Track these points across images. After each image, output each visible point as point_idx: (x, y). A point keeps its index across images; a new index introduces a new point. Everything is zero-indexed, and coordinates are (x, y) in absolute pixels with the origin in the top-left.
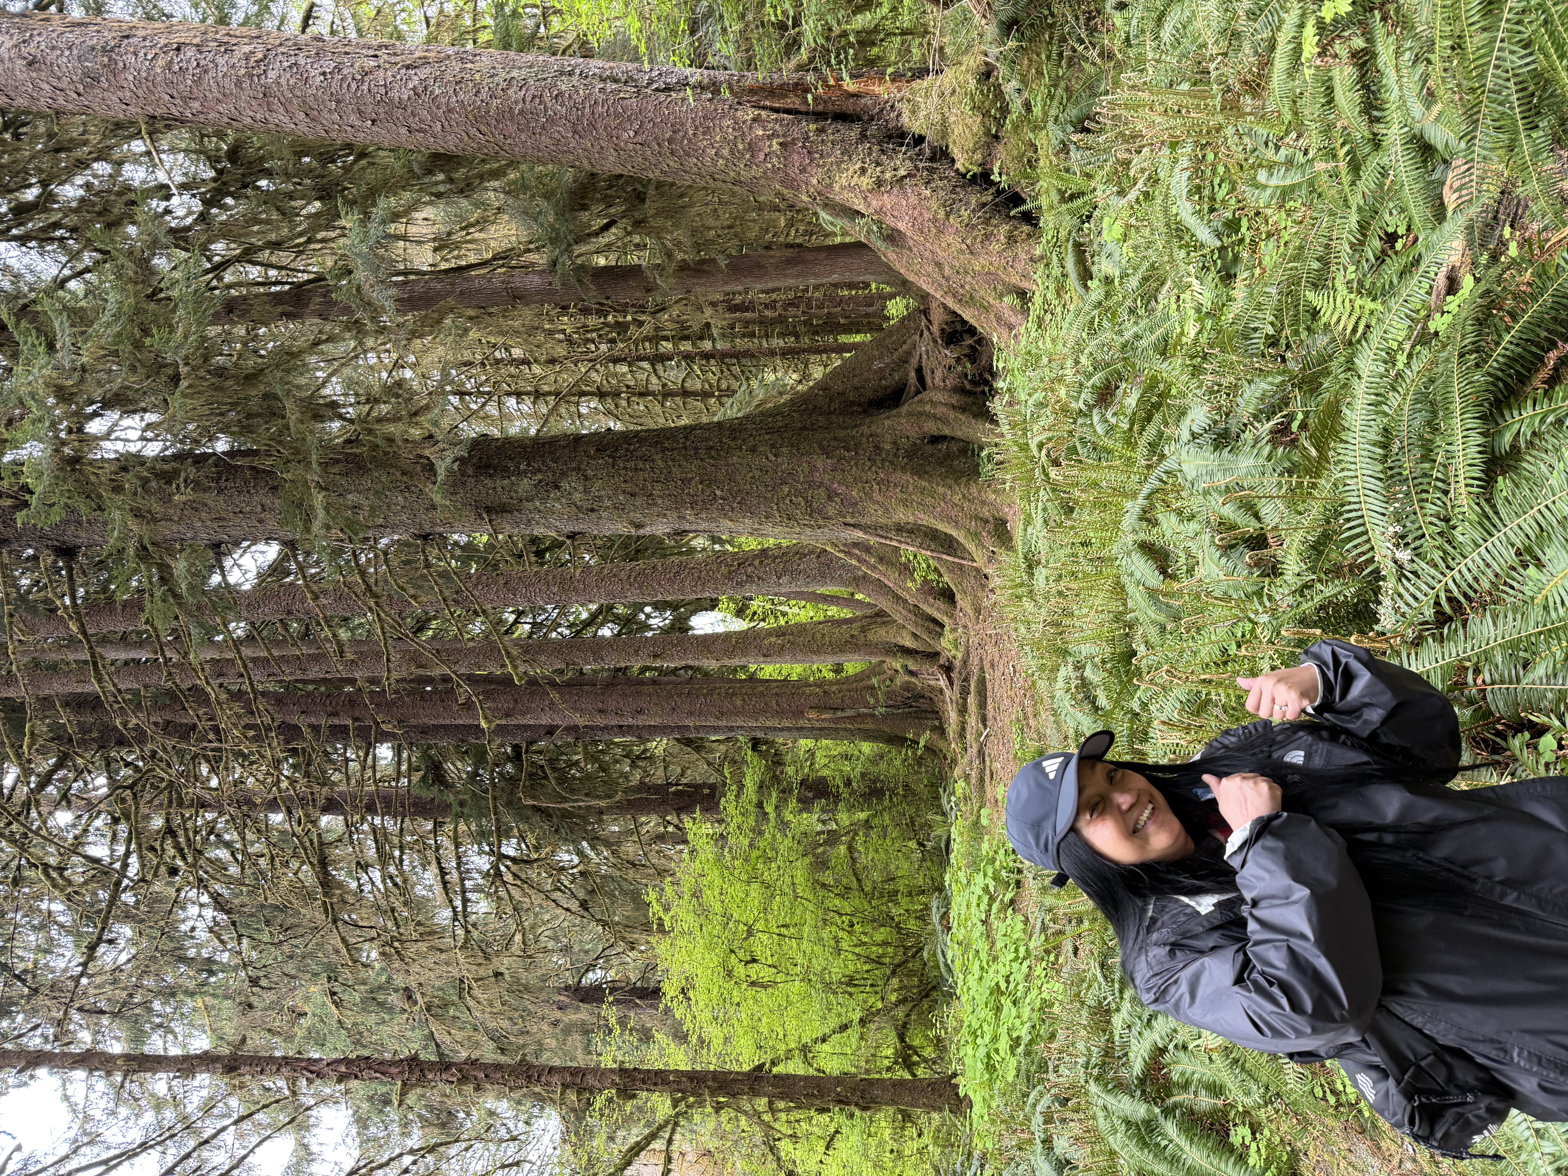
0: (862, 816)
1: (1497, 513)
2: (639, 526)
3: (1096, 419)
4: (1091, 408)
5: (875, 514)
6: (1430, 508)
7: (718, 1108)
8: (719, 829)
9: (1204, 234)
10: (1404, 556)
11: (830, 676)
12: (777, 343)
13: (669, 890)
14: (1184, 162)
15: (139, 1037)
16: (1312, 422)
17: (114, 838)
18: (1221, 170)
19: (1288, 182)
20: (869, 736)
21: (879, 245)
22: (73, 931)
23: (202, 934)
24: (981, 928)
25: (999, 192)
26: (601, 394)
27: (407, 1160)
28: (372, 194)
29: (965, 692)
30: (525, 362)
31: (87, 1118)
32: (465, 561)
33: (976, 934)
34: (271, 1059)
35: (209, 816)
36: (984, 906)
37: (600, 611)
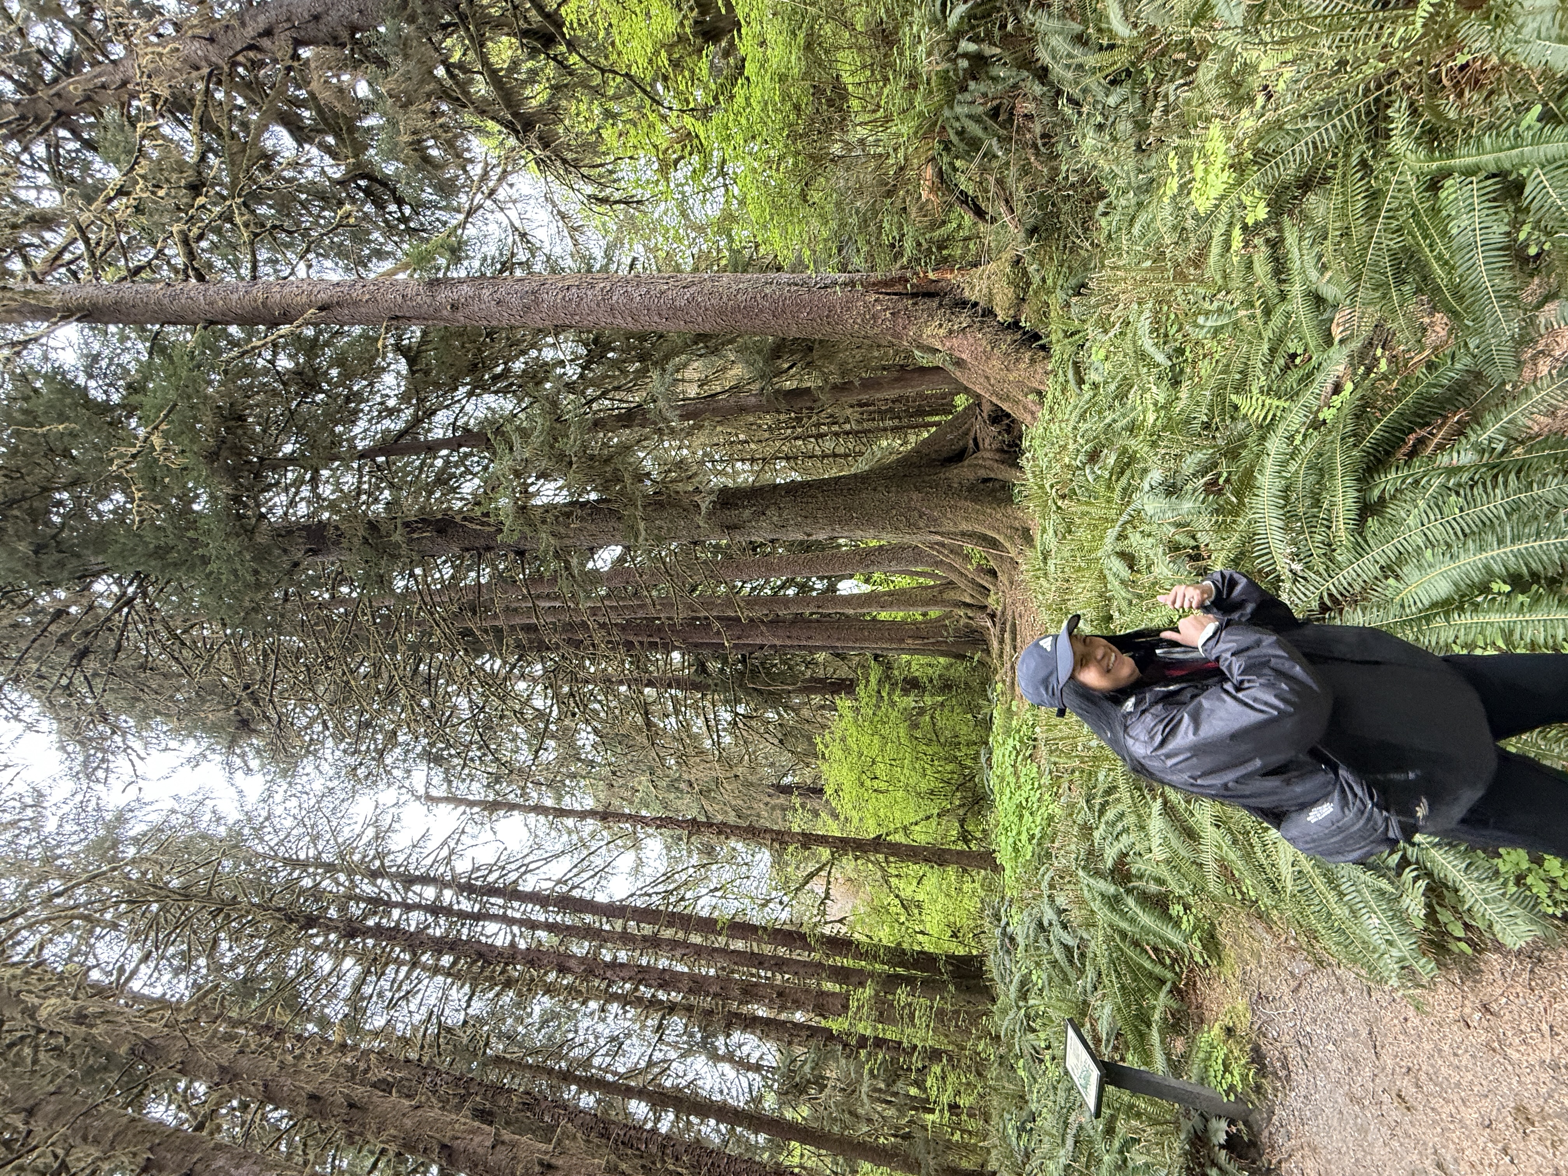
0: (940, 699)
1: (1366, 541)
2: (809, 535)
3: (1087, 471)
4: (1084, 464)
5: (948, 526)
6: (1318, 538)
7: (856, 858)
8: (855, 704)
9: (1160, 358)
10: (1297, 567)
11: (920, 618)
12: (889, 423)
13: (827, 737)
14: (1147, 314)
15: (559, 798)
16: (1234, 478)
17: (546, 697)
18: (1172, 316)
19: (1219, 323)
20: (943, 654)
21: (950, 368)
22: (528, 743)
23: (589, 748)
24: (1011, 769)
25: (1025, 333)
26: (787, 458)
27: (691, 870)
28: (667, 358)
29: (1003, 631)
30: (746, 442)
31: (536, 836)
32: (715, 555)
33: (1008, 772)
34: (623, 815)
35: (591, 687)
36: (1013, 757)
37: (787, 580)
